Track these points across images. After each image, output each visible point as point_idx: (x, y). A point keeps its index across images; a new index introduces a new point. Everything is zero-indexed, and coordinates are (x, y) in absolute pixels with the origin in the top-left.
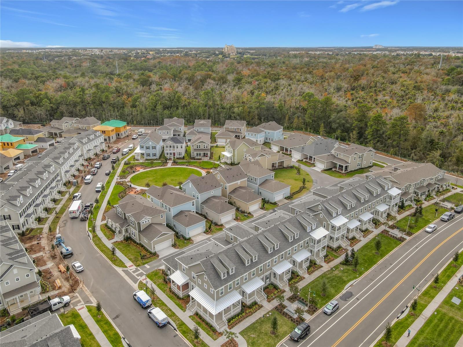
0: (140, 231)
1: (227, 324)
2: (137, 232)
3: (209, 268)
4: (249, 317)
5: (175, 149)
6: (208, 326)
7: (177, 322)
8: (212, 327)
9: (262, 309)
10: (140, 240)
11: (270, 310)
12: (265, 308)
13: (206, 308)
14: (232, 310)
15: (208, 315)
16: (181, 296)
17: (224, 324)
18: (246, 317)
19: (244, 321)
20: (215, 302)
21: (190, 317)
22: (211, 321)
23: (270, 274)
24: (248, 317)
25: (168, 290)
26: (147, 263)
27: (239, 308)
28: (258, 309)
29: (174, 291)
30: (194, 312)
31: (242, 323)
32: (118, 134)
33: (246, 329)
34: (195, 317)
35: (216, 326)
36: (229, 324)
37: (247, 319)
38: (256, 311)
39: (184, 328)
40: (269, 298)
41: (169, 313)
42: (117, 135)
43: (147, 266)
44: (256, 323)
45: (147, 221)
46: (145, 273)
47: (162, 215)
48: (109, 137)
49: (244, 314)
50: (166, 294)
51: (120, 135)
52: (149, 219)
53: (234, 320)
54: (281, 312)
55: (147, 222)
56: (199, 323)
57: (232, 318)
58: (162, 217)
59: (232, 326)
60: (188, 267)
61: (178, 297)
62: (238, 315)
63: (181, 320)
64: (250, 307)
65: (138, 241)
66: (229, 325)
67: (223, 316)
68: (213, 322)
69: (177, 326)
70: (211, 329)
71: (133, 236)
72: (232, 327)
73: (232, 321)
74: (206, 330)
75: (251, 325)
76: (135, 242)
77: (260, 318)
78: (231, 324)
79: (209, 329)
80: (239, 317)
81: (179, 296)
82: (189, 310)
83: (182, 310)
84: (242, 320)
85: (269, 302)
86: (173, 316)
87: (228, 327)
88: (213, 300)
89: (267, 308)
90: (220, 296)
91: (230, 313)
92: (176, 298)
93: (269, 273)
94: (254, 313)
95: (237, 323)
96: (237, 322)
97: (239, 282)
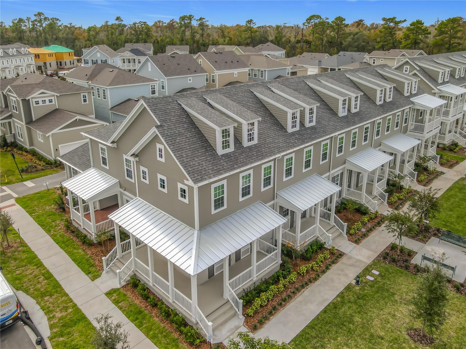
0: (30, 122)
1: (240, 313)
2: (24, 123)
3: (173, 119)
4: (313, 287)
5: (136, 63)
6: (172, 322)
7: (58, 315)
8: (186, 325)
9: (344, 260)
10: (31, 143)
11: (369, 262)
12: (350, 258)
13: (163, 254)
14: (255, 264)
15: (170, 284)
16: (93, 237)
17: (231, 313)
18: (303, 287)
19: (299, 298)
20: (196, 232)
21: (109, 294)
22: (183, 302)
23: (342, 174)
24: (307, 284)
25: (62, 224)
26: (31, 179)
27: (272, 260)
28: (333, 263)
29: (77, 226)
30: (126, 277)
31: (291, 305)
32: (61, 62)
33: (311, 326)
34: (129, 294)
35: (202, 320)
36: (250, 311)
37: (306, 292)
38: (327, 268)
39: (76, 335)
40: (352, 231)
41: (39, 286)
42: (59, 64)
43: (29, 184)
44: (343, 303)
45: (47, 99)
46: (16, 196)
47: (84, 96)
48: (45, 63)
49: (293, 276)
50: (51, 236)
51: (63, 64)
52: (53, 98)
53: (263, 295)
54: (407, 268)
55: (47, 103)
56: (140, 312)
57: (255, 289)
58: (85, 101)
59: (259, 317)
60: (113, 142)
61: (85, 241)
62: (275, 279)
63: (75, 305)
64: (305, 257)
65: (28, 147)
66: (247, 316)
67: (227, 282)
68: (189, 306)
69: (51, 327)
70: (181, 332)
71: (20, 138)
72: (261, 323)
73: (258, 302)
74: (163, 341)
75: (325, 311)
76: (21, 148)
77: (349, 288)
78: (256, 312)
79: (175, 335)
80: (281, 286)
81: (89, 236)
82: (111, 274)
83: (88, 273)
84: (289, 296)
85: (357, 242)
86: (51, 295)
87: (246, 322)
88: (188, 228)
89: (359, 257)
90: (213, 212)
91: (250, 275)
92: (77, 242)
93: (339, 173)
94: (324, 272)
95: (274, 308)
96: (275, 303)
97: (272, 175)
